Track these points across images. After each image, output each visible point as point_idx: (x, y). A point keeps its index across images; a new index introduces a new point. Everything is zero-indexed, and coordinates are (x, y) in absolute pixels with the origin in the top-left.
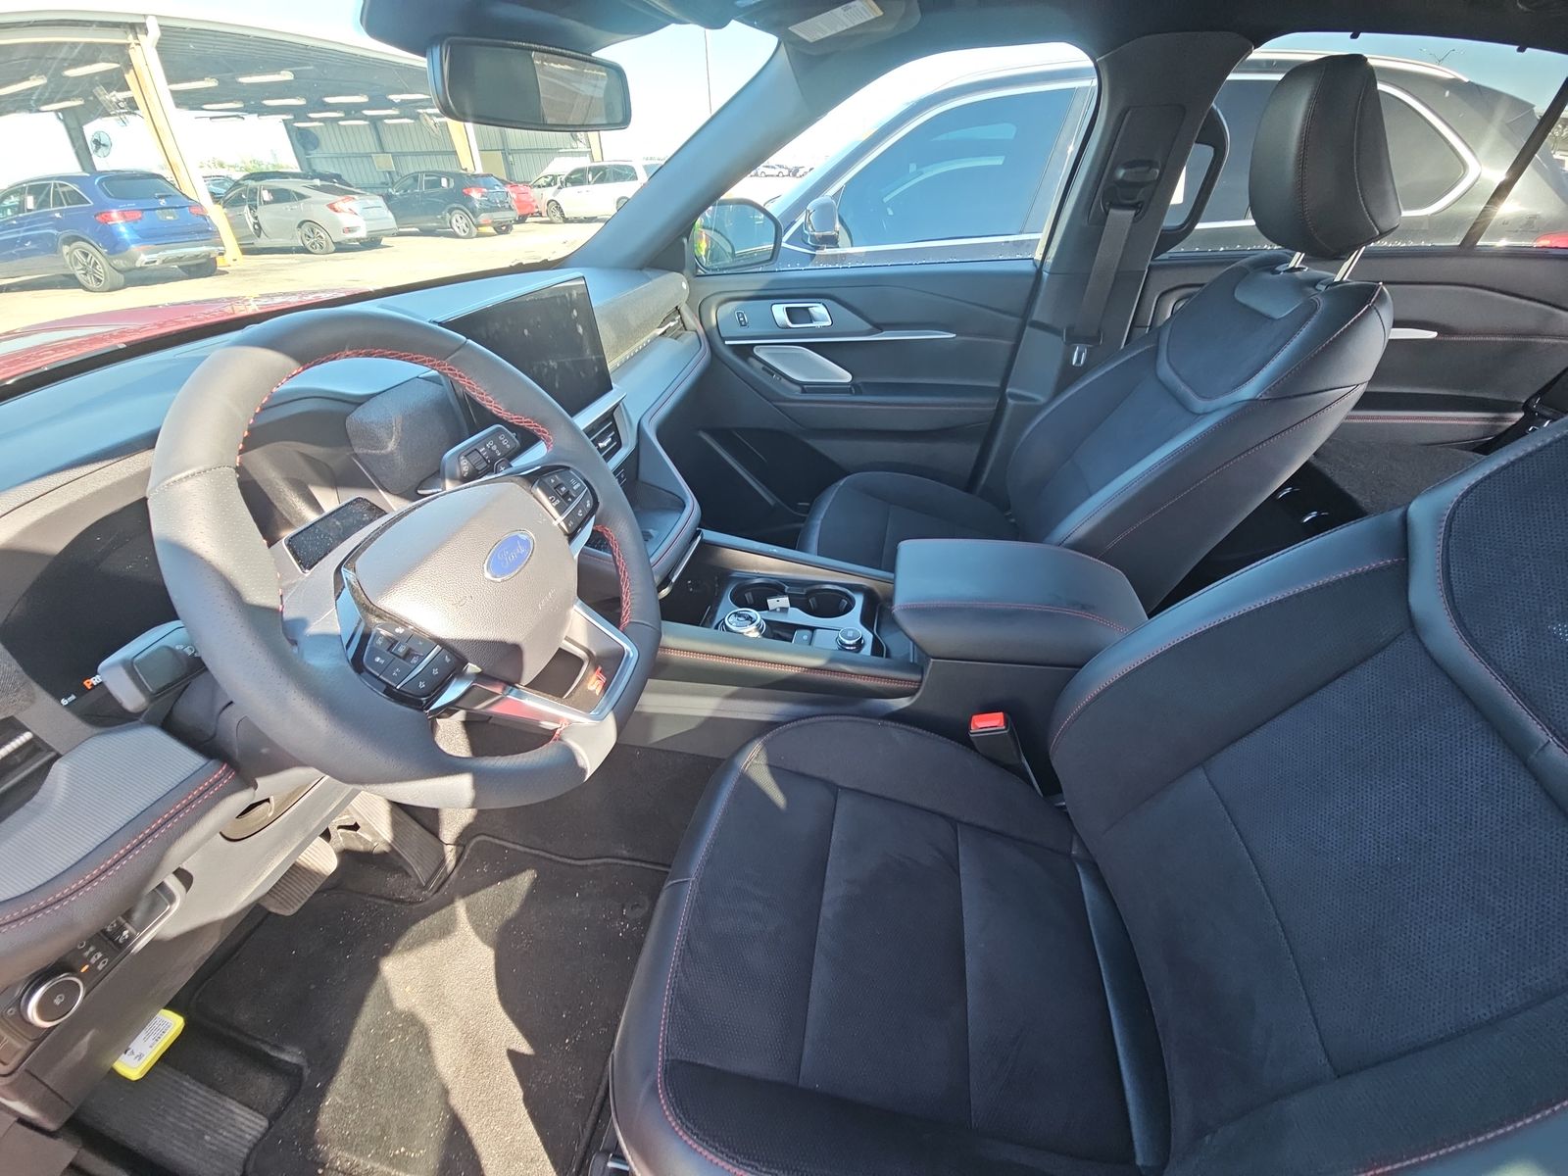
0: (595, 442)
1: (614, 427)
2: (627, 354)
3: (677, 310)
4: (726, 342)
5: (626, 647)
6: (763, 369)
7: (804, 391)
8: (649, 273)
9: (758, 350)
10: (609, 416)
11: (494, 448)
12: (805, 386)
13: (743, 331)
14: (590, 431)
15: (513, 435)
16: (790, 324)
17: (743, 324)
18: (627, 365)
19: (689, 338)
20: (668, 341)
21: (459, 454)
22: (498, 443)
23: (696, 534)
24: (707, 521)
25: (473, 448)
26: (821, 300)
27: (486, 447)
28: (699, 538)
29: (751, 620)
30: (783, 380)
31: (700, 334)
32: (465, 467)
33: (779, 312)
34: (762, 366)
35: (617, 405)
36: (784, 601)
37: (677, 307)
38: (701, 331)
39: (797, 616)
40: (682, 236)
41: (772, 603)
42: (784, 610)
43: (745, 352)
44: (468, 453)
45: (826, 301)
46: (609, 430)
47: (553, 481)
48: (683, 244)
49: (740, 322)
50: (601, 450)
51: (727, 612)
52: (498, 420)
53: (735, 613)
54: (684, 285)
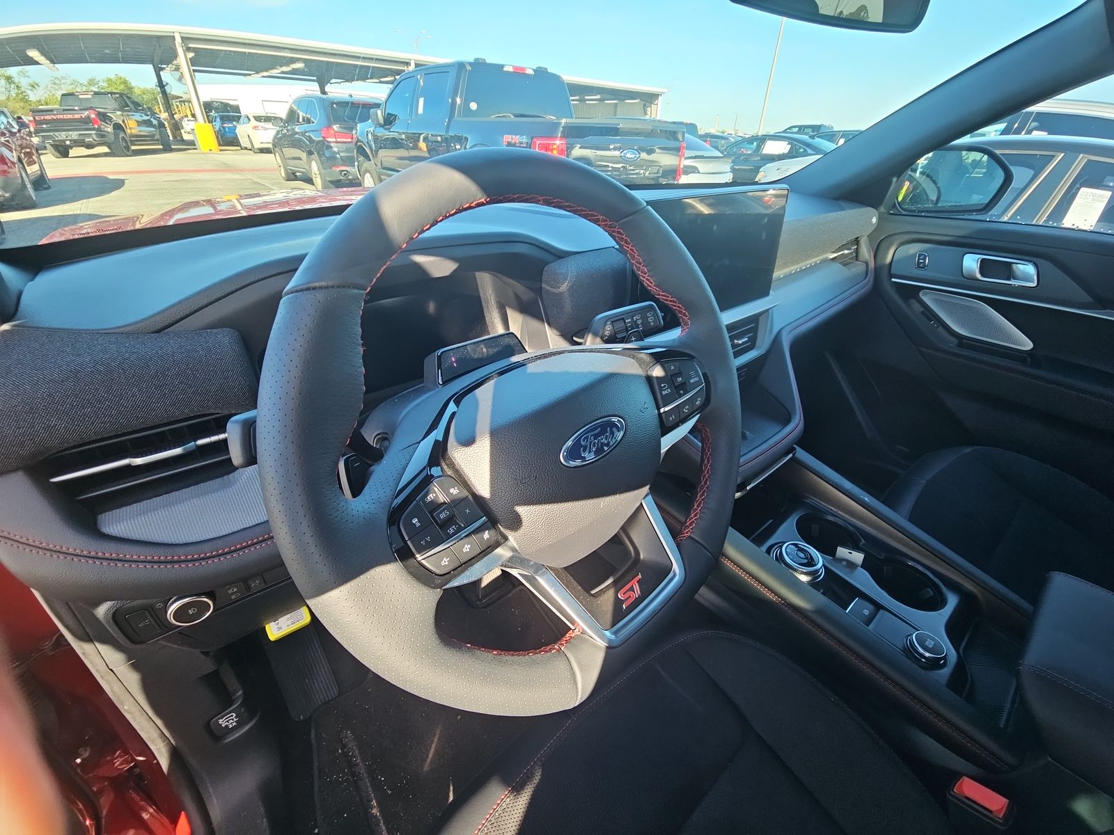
0: (732, 338)
1: (755, 330)
2: (792, 269)
3: (857, 241)
4: (893, 280)
5: (675, 566)
6: (923, 312)
7: (960, 345)
8: (843, 204)
9: (925, 294)
10: (754, 320)
11: (639, 322)
12: (964, 341)
13: (920, 273)
14: (731, 328)
15: (660, 315)
16: (979, 276)
17: (920, 266)
18: (790, 278)
19: (859, 268)
20: (837, 266)
21: (607, 319)
22: (644, 319)
23: (792, 450)
24: (806, 441)
25: (620, 317)
26: (1034, 259)
27: (632, 319)
28: (791, 455)
29: (810, 562)
30: (940, 329)
31: (870, 267)
32: (608, 330)
33: (971, 263)
34: (922, 309)
35: (767, 311)
36: (858, 557)
37: (858, 238)
38: (872, 265)
39: (863, 580)
40: (893, 175)
41: (842, 552)
42: (851, 565)
43: (910, 293)
44: (614, 320)
45: (1039, 261)
46: (748, 331)
47: (672, 368)
48: (891, 183)
49: (919, 263)
50: (734, 346)
51: (788, 539)
52: (653, 298)
53: (796, 545)
54: (874, 220)
